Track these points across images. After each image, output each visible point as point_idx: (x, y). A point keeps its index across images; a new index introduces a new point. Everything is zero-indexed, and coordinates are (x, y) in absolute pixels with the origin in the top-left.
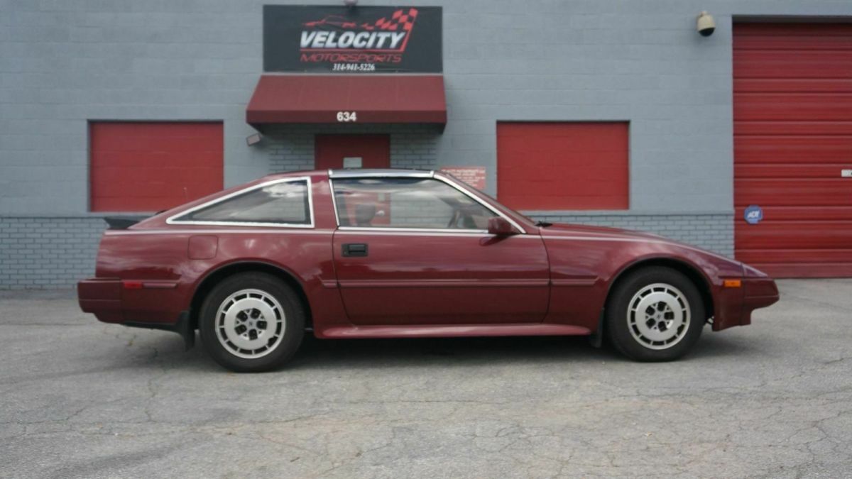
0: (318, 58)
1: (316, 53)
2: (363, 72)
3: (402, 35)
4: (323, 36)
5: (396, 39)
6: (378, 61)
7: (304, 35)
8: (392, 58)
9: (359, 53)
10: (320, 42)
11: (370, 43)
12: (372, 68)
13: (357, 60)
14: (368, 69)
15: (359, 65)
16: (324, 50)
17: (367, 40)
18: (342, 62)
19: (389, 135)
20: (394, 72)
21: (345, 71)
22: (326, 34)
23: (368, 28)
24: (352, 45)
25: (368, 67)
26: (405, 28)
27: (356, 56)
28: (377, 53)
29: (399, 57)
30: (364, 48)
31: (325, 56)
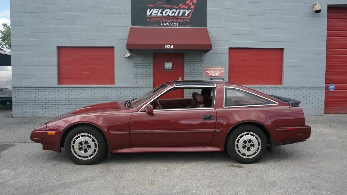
0: (154, 20)
1: (153, 18)
2: (173, 26)
3: (190, 11)
4: (156, 11)
5: (187, 12)
6: (180, 22)
7: (148, 10)
8: (185, 20)
9: (171, 18)
10: (155, 13)
11: (176, 14)
12: (177, 25)
13: (170, 21)
15: (171, 24)
16: (157, 17)
17: (175, 13)
18: (164, 22)
19: (184, 53)
20: (186, 26)
21: (166, 26)
22: (158, 10)
23: (175, 8)
24: (169, 15)
25: (175, 24)
26: (191, 8)
27: (170, 20)
28: (179, 18)
29: (188, 20)
30: (174, 16)
31: (157, 19)
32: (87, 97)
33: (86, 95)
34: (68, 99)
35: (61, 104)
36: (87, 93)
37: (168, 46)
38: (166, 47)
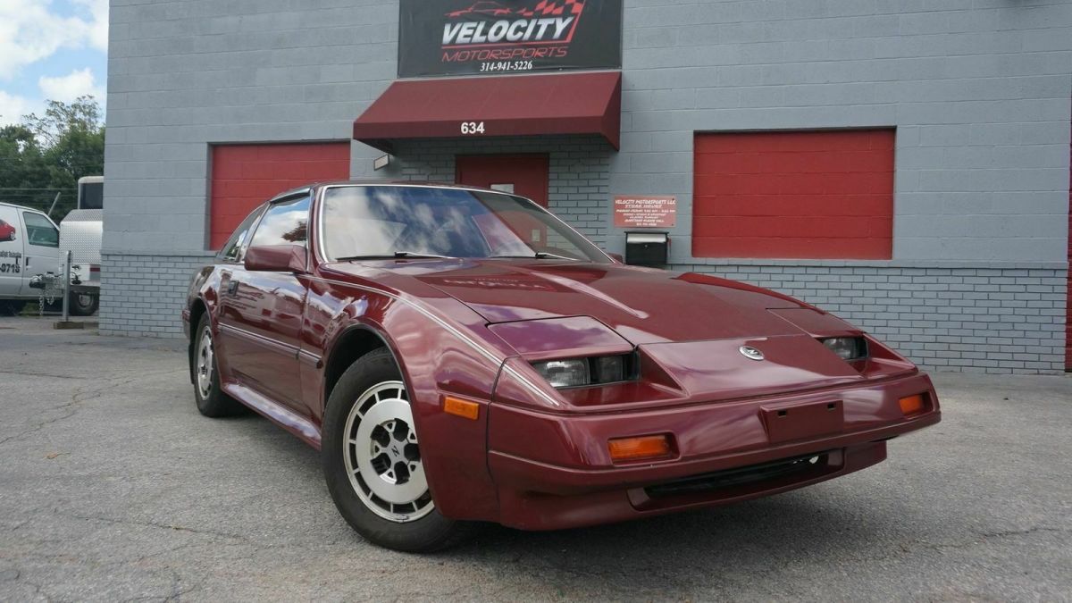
0: (463, 56)
1: (461, 50)
2: (518, 71)
3: (569, 20)
4: (469, 28)
5: (561, 26)
6: (538, 57)
7: (447, 28)
8: (555, 51)
9: (513, 47)
10: (466, 36)
11: (528, 34)
12: (530, 66)
13: (510, 57)
14: (525, 68)
15: (513, 64)
16: (471, 46)
17: (524, 30)
18: (491, 61)
19: (547, 154)
20: (557, 69)
21: (495, 71)
22: (474, 25)
23: (525, 14)
24: (505, 37)
25: (524, 64)
26: (573, 11)
27: (509, 52)
28: (536, 47)
29: (564, 49)
30: (520, 40)
31: (471, 54)
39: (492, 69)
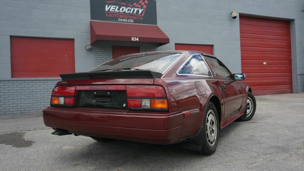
0: (112, 16)
1: (112, 14)
2: (129, 22)
3: (142, 10)
4: (114, 7)
5: (140, 11)
6: (135, 19)
7: (107, 6)
8: (139, 18)
9: (127, 15)
10: (113, 10)
11: (131, 12)
12: (133, 21)
13: (127, 18)
14: (131, 22)
15: (128, 20)
16: (114, 13)
17: (130, 10)
18: (121, 18)
19: (139, 47)
20: (140, 23)
21: (123, 22)
22: (115, 6)
23: (130, 6)
24: (125, 12)
25: (131, 20)
26: (144, 7)
27: (126, 16)
28: (134, 16)
29: (142, 18)
30: (129, 13)
31: (115, 15)
32: (46, 90)
33: (45, 88)
34: (24, 93)
35: (16, 98)
36: (46, 86)
37: (134, 39)
38: (133, 39)
39: (121, 20)
